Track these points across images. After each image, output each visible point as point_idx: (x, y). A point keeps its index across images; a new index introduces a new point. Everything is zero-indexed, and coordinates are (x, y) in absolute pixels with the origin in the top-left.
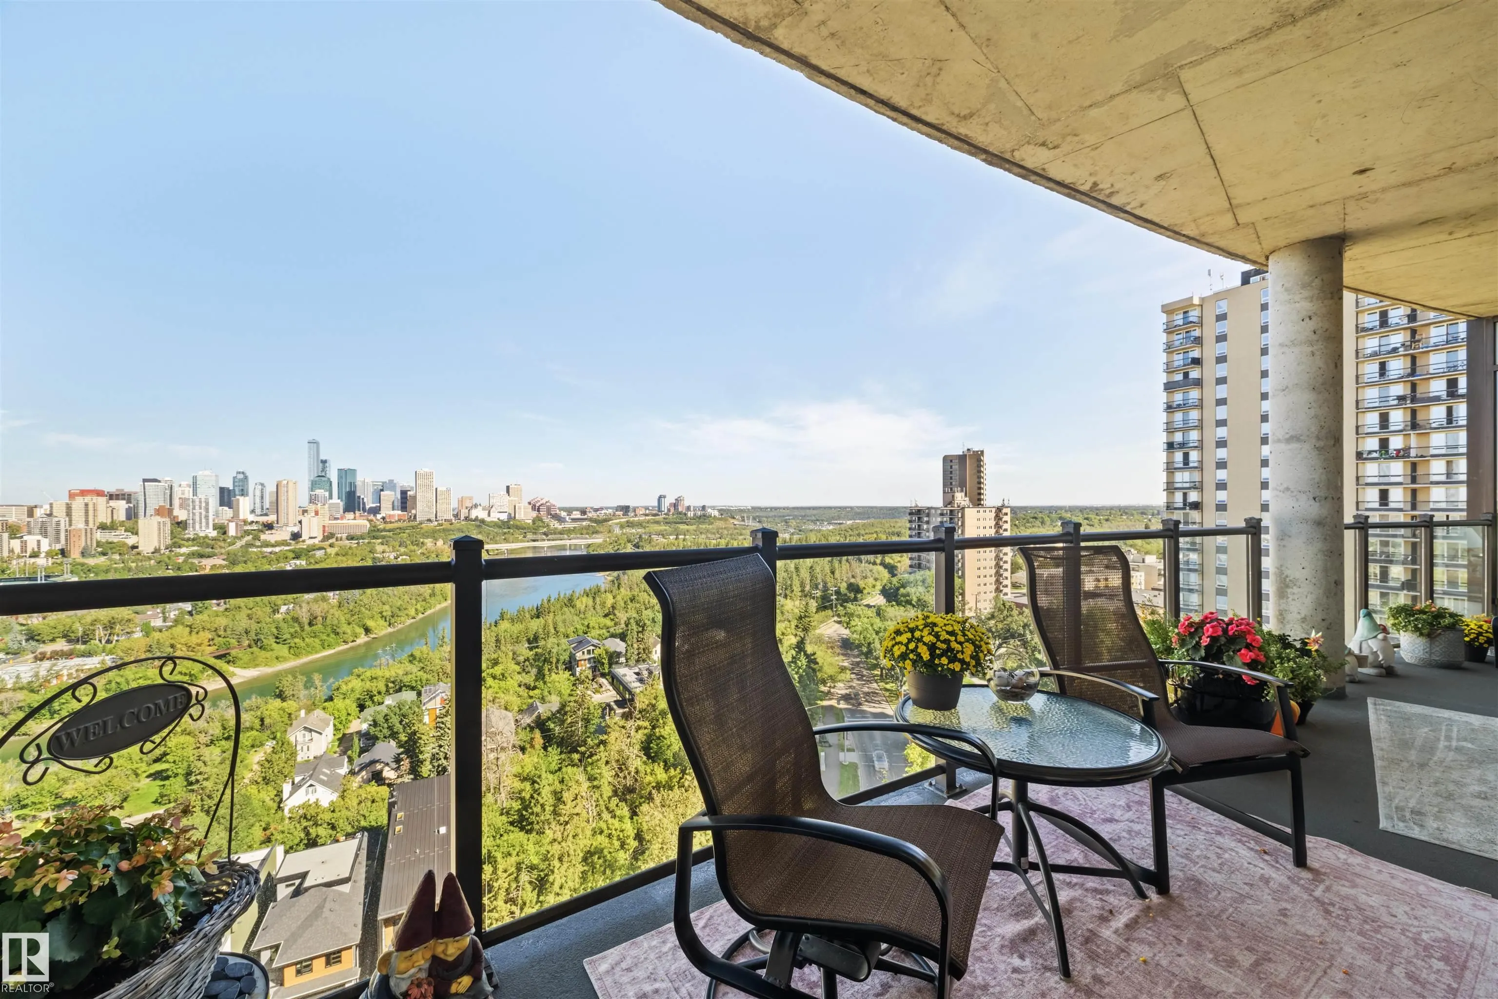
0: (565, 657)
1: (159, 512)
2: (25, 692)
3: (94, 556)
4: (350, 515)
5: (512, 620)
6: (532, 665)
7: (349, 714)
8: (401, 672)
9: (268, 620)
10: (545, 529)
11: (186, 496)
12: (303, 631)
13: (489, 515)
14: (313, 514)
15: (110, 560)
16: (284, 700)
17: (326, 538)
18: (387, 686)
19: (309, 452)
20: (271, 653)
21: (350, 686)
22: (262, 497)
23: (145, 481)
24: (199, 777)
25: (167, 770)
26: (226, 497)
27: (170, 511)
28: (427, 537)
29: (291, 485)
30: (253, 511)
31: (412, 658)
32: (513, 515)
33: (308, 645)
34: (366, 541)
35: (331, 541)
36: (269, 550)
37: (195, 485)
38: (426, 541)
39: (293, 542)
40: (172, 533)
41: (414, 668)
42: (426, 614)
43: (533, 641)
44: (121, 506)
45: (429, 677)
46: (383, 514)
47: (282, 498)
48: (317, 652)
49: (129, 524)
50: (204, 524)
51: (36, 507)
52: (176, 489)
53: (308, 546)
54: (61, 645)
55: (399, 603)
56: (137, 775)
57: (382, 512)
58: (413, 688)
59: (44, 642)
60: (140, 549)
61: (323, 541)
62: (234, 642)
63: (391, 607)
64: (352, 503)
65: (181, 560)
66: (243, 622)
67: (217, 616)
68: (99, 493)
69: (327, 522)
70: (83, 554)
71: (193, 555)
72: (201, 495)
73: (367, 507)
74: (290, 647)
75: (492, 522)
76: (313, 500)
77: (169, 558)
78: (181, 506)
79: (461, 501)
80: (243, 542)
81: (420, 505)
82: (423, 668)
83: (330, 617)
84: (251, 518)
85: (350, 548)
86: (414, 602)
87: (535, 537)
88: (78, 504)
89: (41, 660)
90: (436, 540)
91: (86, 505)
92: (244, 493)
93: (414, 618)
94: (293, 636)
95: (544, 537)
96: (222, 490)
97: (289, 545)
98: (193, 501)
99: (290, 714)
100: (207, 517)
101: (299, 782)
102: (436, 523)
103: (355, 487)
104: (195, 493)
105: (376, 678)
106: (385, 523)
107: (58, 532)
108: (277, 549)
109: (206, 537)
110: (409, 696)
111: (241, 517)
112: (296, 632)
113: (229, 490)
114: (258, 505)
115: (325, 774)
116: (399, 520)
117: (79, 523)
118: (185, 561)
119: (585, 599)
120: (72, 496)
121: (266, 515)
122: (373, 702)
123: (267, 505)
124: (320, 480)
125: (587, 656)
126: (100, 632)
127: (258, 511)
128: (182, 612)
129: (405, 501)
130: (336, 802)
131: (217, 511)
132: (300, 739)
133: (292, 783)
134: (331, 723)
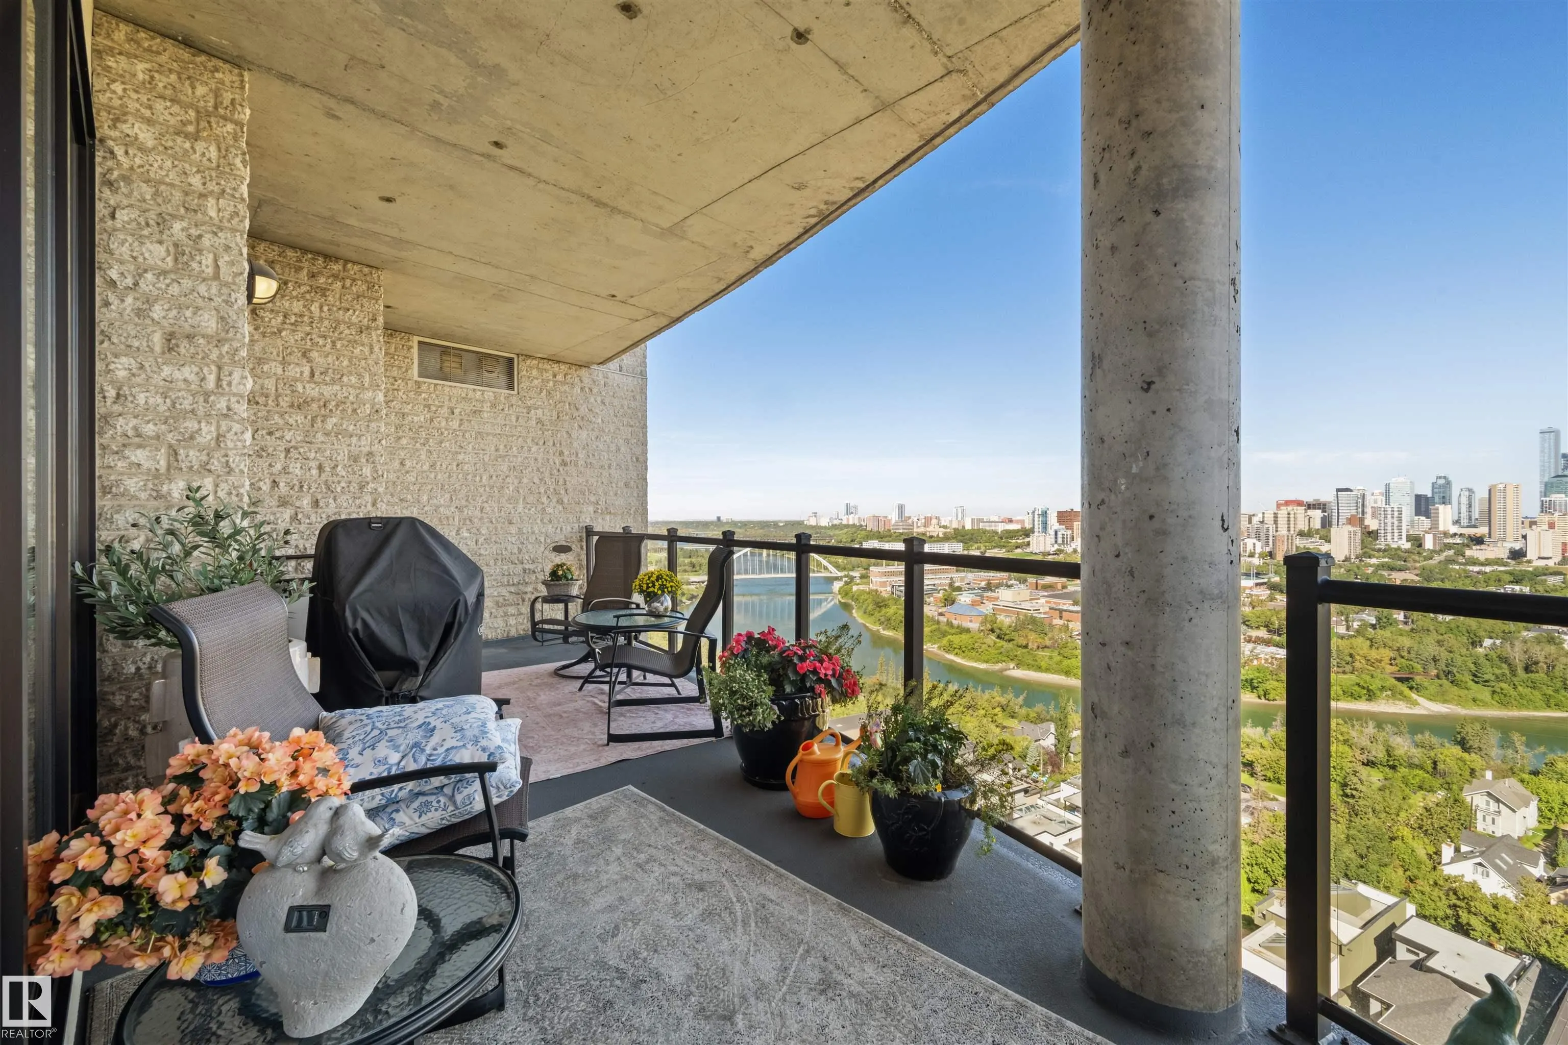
1: (1350, 521)
9: (1464, 651)
11: (1379, 505)
12: (1515, 676)
14: (1546, 527)
16: (1466, 750)
17: (1566, 560)
19: (1543, 445)
20: (1466, 691)
22: (1470, 505)
23: (1338, 490)
26: (1423, 505)
27: (1362, 520)
29: (1510, 489)
30: (1457, 522)
33: (1521, 695)
36: (1476, 569)
37: (1387, 494)
39: (1513, 562)
40: (1363, 541)
44: (1317, 514)
47: (1497, 506)
48: (1536, 708)
49: (1323, 532)
50: (1396, 535)
52: (1368, 495)
53: (1536, 568)
59: (1252, 627)
60: (1332, 556)
61: (1561, 563)
62: (1419, 668)
65: (1371, 569)
66: (1430, 647)
67: (1401, 635)
68: (1299, 503)
71: (1383, 566)
72: (1394, 504)
74: (1494, 692)
76: (1546, 508)
77: (1358, 568)
78: (1374, 516)
80: (1442, 557)
83: (1560, 667)
84: (1453, 529)
88: (1283, 512)
91: (1289, 514)
92: (1445, 501)
94: (1499, 679)
96: (1418, 498)
97: (1505, 564)
98: (1385, 510)
99: (1471, 770)
100: (1400, 528)
101: (1466, 853)
104: (1388, 502)
107: (1267, 538)
108: (1488, 569)
109: (1399, 549)
111: (1441, 528)
112: (1504, 675)
113: (1426, 498)
114: (1464, 514)
115: (1506, 863)
117: (1283, 531)
118: (1375, 572)
120: (1279, 506)
121: (1475, 526)
123: (1476, 514)
124: (1559, 481)
127: (1465, 522)
128: (1365, 625)
130: (1509, 901)
131: (1412, 522)
132: (1483, 805)
133: (1457, 850)
134: (1534, 805)
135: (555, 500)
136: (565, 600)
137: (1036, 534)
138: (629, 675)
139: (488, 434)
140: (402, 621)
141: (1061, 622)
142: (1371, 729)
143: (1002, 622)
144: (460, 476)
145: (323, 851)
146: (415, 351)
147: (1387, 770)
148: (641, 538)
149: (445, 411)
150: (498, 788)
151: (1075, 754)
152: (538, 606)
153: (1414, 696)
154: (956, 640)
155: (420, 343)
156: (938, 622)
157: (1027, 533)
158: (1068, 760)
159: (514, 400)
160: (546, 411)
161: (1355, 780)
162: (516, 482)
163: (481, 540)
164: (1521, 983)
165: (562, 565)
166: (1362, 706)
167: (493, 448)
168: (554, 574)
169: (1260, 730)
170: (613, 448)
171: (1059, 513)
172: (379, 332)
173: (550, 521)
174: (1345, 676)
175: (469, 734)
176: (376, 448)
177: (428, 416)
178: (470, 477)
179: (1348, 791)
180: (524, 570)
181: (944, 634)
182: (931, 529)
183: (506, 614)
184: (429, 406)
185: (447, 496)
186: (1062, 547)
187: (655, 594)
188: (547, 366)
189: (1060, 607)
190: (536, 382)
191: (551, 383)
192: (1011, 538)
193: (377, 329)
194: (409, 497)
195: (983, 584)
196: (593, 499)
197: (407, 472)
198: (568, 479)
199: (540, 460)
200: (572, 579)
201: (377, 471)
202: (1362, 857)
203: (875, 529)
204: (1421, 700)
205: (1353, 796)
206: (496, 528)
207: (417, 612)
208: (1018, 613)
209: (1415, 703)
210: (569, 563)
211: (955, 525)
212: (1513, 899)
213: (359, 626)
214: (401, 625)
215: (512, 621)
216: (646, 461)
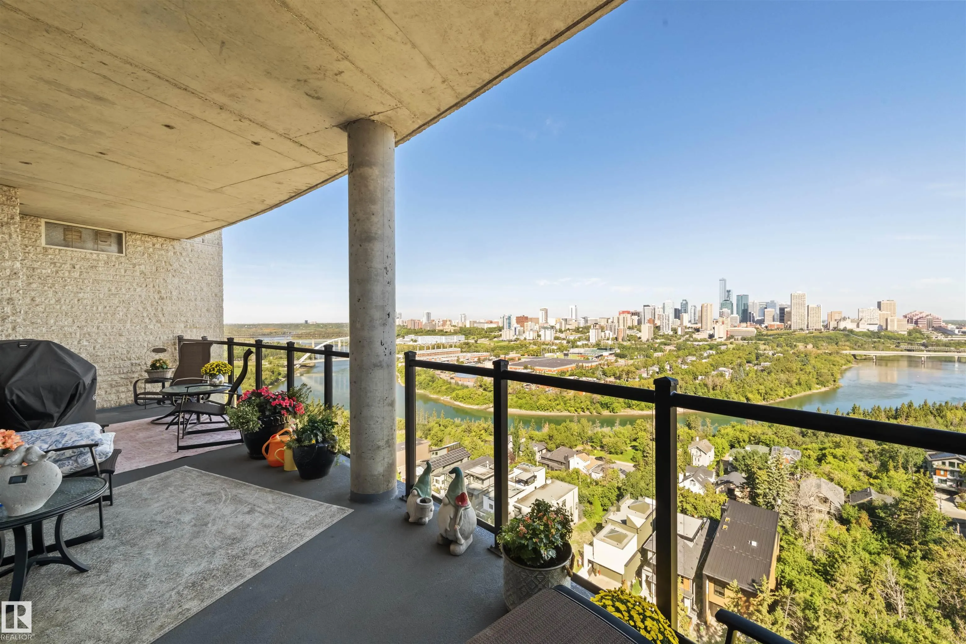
1: (649, 321)
3: (626, 341)
4: (744, 325)
6: (876, 457)
7: (723, 448)
8: (760, 432)
9: (691, 382)
10: (924, 341)
11: (660, 313)
12: (709, 392)
13: (858, 326)
14: (721, 323)
15: (632, 343)
16: (690, 428)
17: (728, 338)
18: (750, 438)
19: (720, 286)
21: (726, 431)
22: (695, 314)
23: (644, 306)
25: (637, 446)
26: (677, 314)
27: (654, 321)
28: (800, 342)
29: (709, 306)
30: (690, 321)
32: (884, 327)
34: (754, 342)
35: (731, 340)
36: (697, 343)
37: (664, 308)
38: (798, 344)
39: (710, 340)
40: (654, 331)
41: (769, 431)
42: (793, 397)
44: (636, 318)
45: (780, 441)
46: (766, 324)
47: (704, 314)
49: (638, 327)
50: (667, 328)
51: (609, 318)
52: (656, 310)
53: (718, 343)
54: (612, 379)
55: (772, 385)
56: (626, 444)
57: (765, 322)
58: (767, 445)
59: (608, 377)
60: (642, 339)
61: (726, 340)
63: (765, 387)
64: (746, 316)
65: (656, 346)
68: (629, 312)
69: (730, 329)
70: (623, 340)
71: (661, 343)
72: (666, 313)
73: (756, 319)
75: (861, 332)
76: (721, 315)
77: (652, 344)
78: (658, 319)
79: (831, 315)
80: (684, 338)
81: (793, 318)
82: (776, 433)
83: (724, 387)
84: (689, 325)
85: (743, 346)
87: (910, 347)
88: (622, 317)
90: (807, 344)
91: (624, 318)
92: (686, 311)
93: (783, 398)
94: (704, 394)
95: (923, 348)
96: (676, 310)
97: (707, 341)
98: (663, 316)
99: (692, 437)
100: (668, 324)
101: (688, 476)
102: (807, 332)
103: (748, 306)
104: (664, 312)
105: (743, 431)
106: (768, 330)
107: (615, 329)
108: (701, 343)
109: (668, 335)
110: (762, 449)
111: (684, 325)
112: (705, 392)
113: (679, 310)
114: (693, 318)
115: (701, 478)
116: (778, 329)
117: (621, 327)
118: (659, 346)
120: (620, 314)
121: (696, 324)
122: (740, 445)
123: (697, 318)
124: (726, 303)
125: (949, 468)
126: (624, 376)
127: (693, 321)
128: (654, 372)
129: (783, 315)
130: (700, 495)
131: (673, 321)
132: (695, 454)
133: (685, 475)
134: (713, 450)
135: (154, 321)
136: (163, 381)
137: (505, 330)
138: (198, 419)
139: (102, 281)
140: (43, 394)
143: (486, 381)
144: (81, 307)
145: (23, 461)
146: (43, 228)
148: (211, 343)
149: (68, 266)
150: (100, 455)
151: (523, 452)
152: (139, 384)
154: (461, 393)
155: (46, 222)
156: (450, 383)
157: (500, 329)
158: (519, 456)
159: (123, 260)
160: (147, 267)
161: (648, 448)
162: (125, 310)
163: (98, 346)
164: (703, 530)
165: (159, 360)
167: (106, 289)
168: (153, 366)
169: (609, 428)
170: (198, 288)
171: (517, 317)
172: (16, 226)
173: (151, 334)
175: (84, 435)
176: (15, 295)
177: (54, 269)
178: (88, 307)
179: (645, 454)
180: (132, 364)
181: (454, 390)
182: (446, 327)
183: (118, 391)
184: (55, 263)
185: (70, 320)
186: (518, 337)
187: (215, 375)
188: (147, 239)
190: (139, 249)
191: (151, 250)
192: (492, 332)
193: (14, 224)
194: (39, 321)
195: (476, 359)
196: (183, 319)
197: (37, 305)
198: (164, 308)
199: (143, 297)
200: (167, 368)
201: (15, 310)
202: (647, 485)
203: (413, 328)
205: (647, 456)
206: (110, 339)
207: (53, 390)
210: (164, 359)
211: (460, 325)
212: (702, 494)
213: (14, 398)
214: (42, 397)
215: (123, 396)
216: (222, 296)
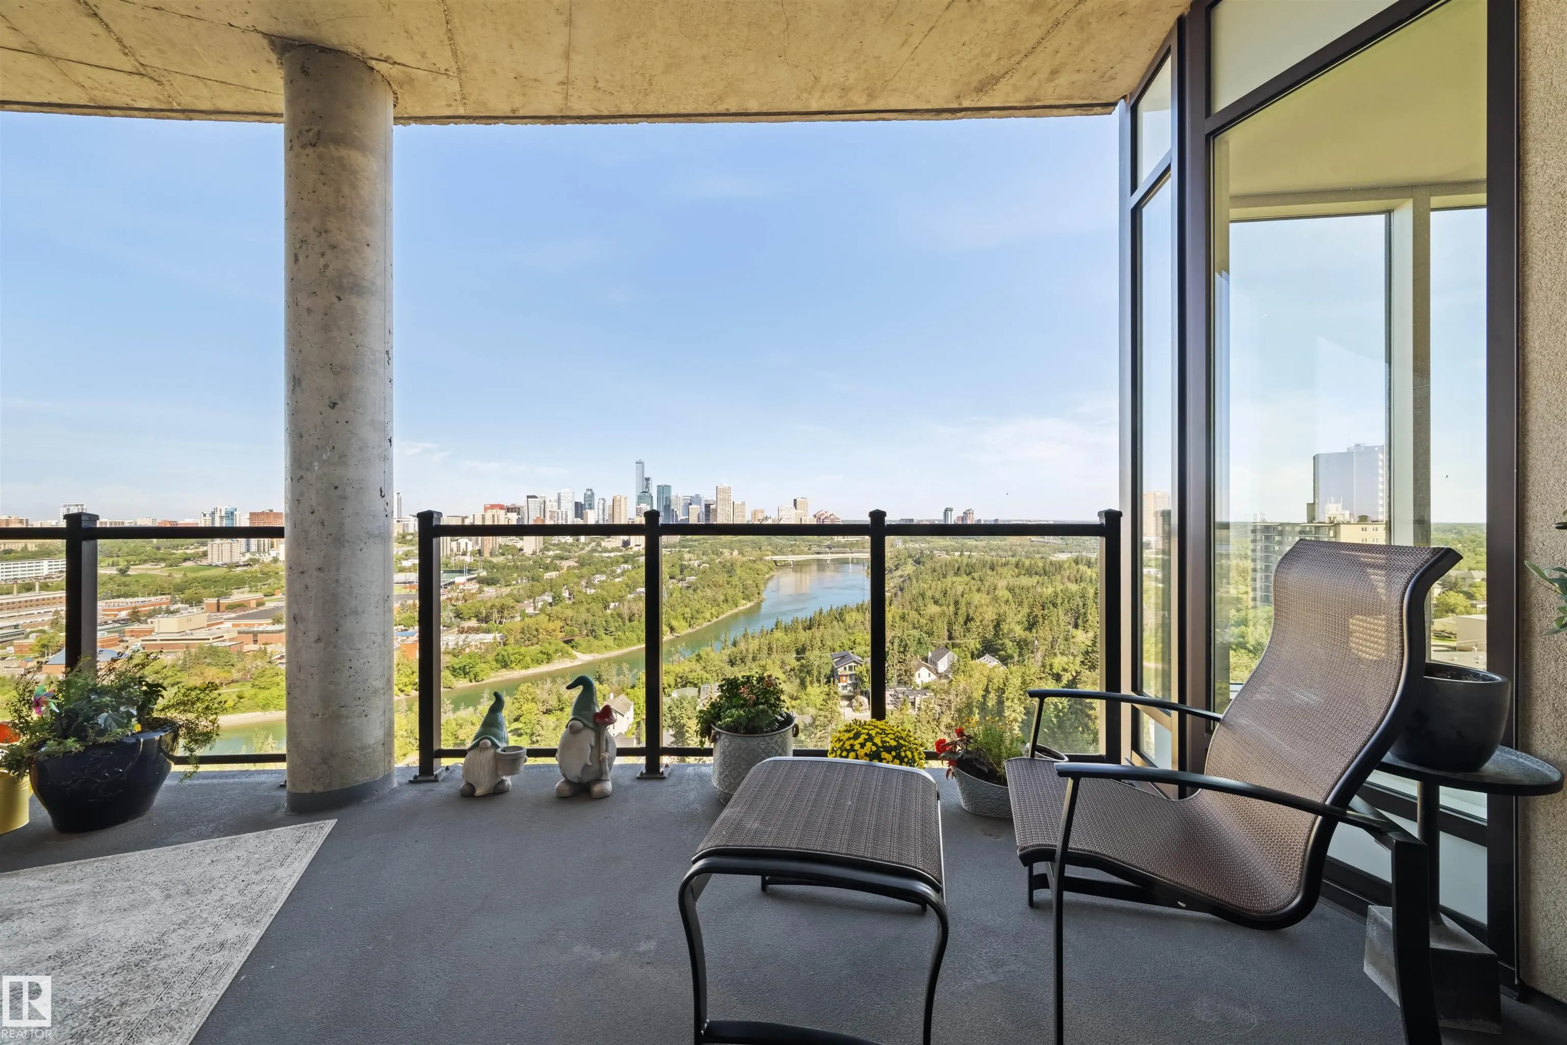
0: (827, 670)
2: (450, 656)
3: (497, 556)
5: (786, 629)
6: (796, 676)
8: (687, 670)
9: (601, 614)
10: (829, 543)
11: (554, 509)
12: (624, 625)
15: (507, 559)
18: (676, 681)
19: (637, 471)
20: (601, 642)
22: (604, 510)
23: (528, 497)
24: (538, 738)
25: (520, 729)
26: (579, 510)
27: (543, 521)
28: (725, 547)
29: (622, 500)
30: (597, 522)
31: (699, 658)
33: (627, 638)
34: (678, 549)
36: (607, 555)
37: (559, 501)
38: (724, 550)
39: (624, 549)
40: (544, 539)
41: (698, 667)
42: (720, 618)
43: (801, 652)
44: (514, 516)
45: (709, 676)
47: (616, 510)
48: (634, 645)
51: (466, 517)
52: (548, 503)
53: (634, 553)
54: (473, 623)
55: (698, 606)
59: (464, 620)
60: (524, 551)
62: (576, 630)
63: (691, 610)
64: (667, 514)
65: (548, 561)
66: (583, 614)
67: (567, 608)
68: (501, 507)
70: (491, 554)
71: (556, 557)
72: (563, 509)
73: (679, 519)
74: (615, 639)
76: (638, 511)
77: (541, 559)
78: (551, 518)
79: (754, 514)
80: (591, 547)
82: (704, 668)
85: (664, 555)
86: (709, 606)
87: (819, 550)
88: (489, 514)
89: (462, 633)
90: (733, 550)
91: (494, 515)
92: (591, 507)
93: (709, 621)
94: (617, 630)
95: (828, 550)
96: (577, 504)
97: (621, 551)
98: (558, 514)
99: (604, 695)
103: (670, 500)
104: (559, 508)
105: (669, 673)
108: (612, 555)
109: (566, 543)
110: (691, 692)
112: (619, 626)
113: (581, 505)
114: (601, 517)
118: (552, 561)
119: (854, 614)
120: (486, 509)
123: (606, 517)
124: (644, 495)
125: (848, 672)
126: (496, 615)
127: (601, 522)
128: (545, 604)
129: (708, 513)
134: (632, 708)
141: (255, 647)
142: (549, 685)
147: (558, 712)
153: (574, 652)
166: (544, 668)
169: (469, 709)
174: (534, 647)
179: (534, 739)
186: (257, 556)
189: (255, 629)
195: (123, 615)
204: (578, 655)
208: (187, 647)
209: (575, 658)
